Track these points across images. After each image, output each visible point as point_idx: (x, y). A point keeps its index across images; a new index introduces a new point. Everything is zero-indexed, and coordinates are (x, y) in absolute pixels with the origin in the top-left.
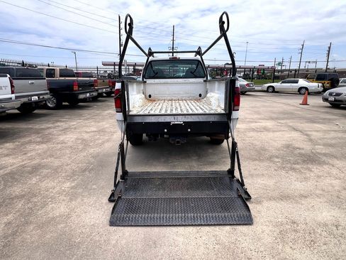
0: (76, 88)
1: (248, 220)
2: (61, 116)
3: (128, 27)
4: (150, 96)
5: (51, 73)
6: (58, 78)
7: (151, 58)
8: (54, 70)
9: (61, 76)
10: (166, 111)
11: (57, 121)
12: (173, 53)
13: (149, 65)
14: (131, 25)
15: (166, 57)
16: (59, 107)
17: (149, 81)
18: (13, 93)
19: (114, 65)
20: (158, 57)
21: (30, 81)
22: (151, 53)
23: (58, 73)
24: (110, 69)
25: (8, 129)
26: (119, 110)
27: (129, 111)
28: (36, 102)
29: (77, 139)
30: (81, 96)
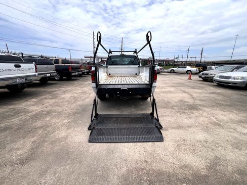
0: (70, 70)
1: (161, 139)
2: (63, 85)
3: (99, 38)
4: (110, 74)
5: (57, 61)
6: (61, 64)
7: (110, 55)
8: (59, 60)
9: (62, 63)
10: (118, 82)
11: (61, 87)
12: (122, 52)
13: (110, 58)
14: (100, 37)
15: (119, 54)
16: (61, 80)
17: (109, 66)
18: (36, 72)
19: (91, 57)
20: (114, 54)
21: (46, 66)
22: (110, 52)
23: (61, 62)
24: (88, 60)
25: (34, 91)
26: (94, 81)
27: (99, 82)
28: (49, 77)
29: (71, 97)
30: (73, 74)
